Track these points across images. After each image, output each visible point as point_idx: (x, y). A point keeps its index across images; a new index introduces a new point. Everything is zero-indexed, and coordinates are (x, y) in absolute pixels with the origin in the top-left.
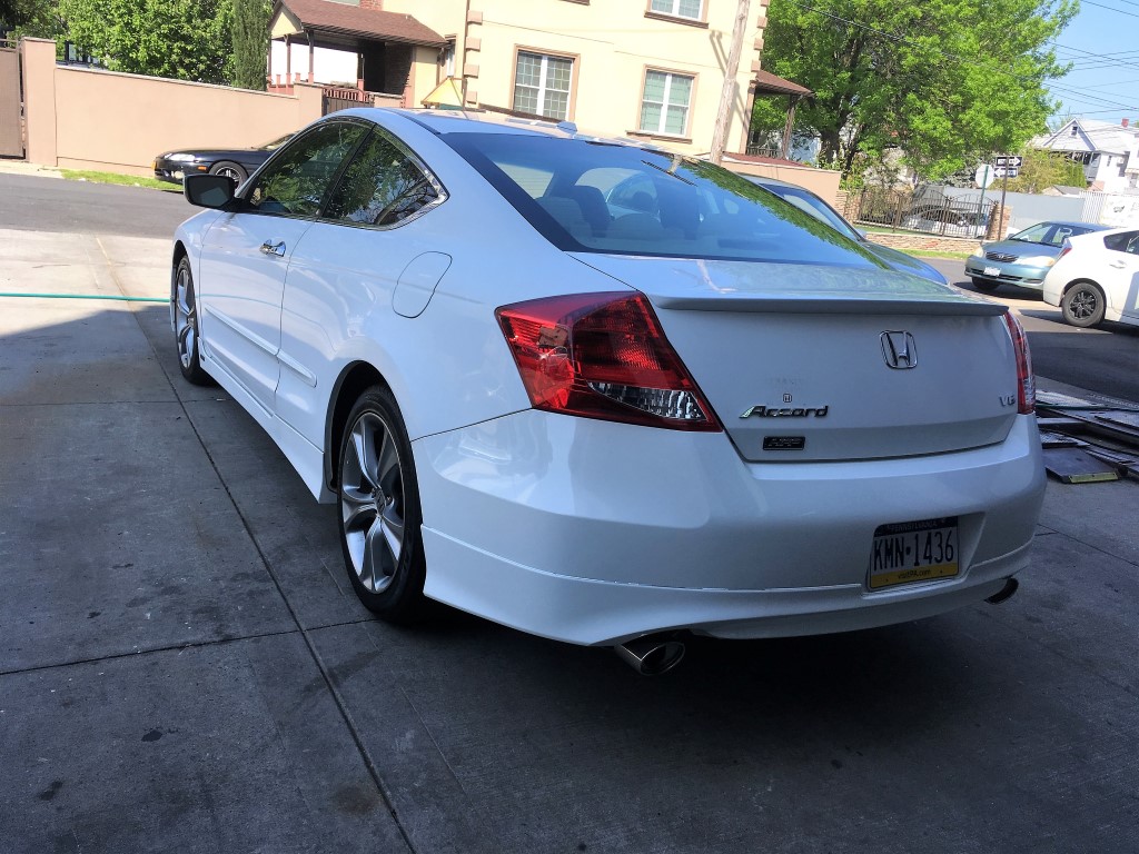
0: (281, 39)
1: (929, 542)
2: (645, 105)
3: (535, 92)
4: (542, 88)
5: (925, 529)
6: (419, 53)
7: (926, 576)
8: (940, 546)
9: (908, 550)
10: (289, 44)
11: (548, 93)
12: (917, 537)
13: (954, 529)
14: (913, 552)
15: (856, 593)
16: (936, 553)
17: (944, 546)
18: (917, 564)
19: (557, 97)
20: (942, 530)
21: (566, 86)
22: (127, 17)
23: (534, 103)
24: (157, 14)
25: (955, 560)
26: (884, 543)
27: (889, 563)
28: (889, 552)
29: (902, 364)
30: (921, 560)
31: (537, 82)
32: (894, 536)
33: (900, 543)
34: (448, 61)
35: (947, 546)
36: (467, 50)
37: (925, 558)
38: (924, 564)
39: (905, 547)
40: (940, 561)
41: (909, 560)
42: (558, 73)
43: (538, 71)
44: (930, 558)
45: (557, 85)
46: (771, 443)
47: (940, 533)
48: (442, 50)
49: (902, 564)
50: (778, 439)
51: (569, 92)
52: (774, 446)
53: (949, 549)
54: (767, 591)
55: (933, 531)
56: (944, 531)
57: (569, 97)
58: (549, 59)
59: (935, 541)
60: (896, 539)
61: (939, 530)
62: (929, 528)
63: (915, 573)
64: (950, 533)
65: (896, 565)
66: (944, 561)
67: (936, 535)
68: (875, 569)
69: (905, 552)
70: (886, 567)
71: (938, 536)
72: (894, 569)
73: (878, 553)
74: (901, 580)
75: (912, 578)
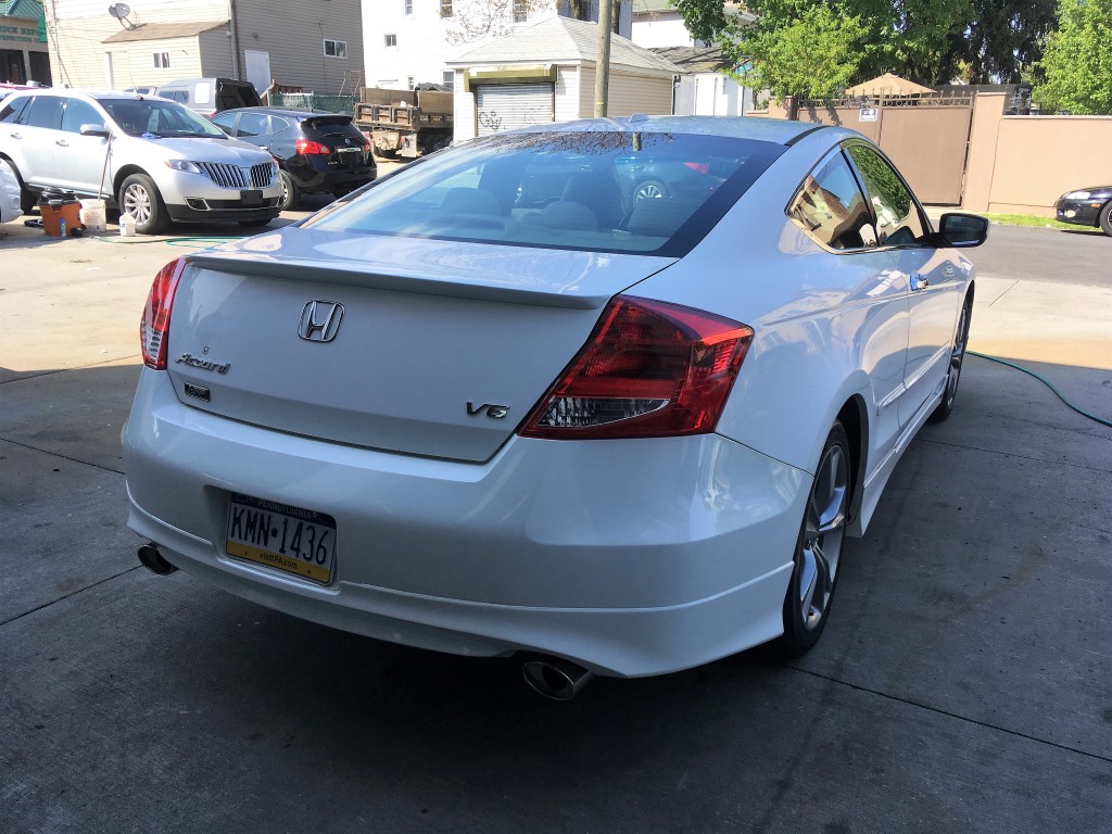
1: (299, 533)
5: (297, 517)
7: (292, 569)
8: (311, 542)
9: (275, 533)
12: (286, 522)
13: (330, 530)
14: (280, 536)
15: (212, 551)
16: (306, 549)
17: (316, 544)
18: (282, 551)
20: (317, 526)
25: (327, 565)
26: (246, 513)
27: (250, 538)
28: (251, 525)
30: (287, 549)
32: (260, 512)
33: (266, 521)
35: (320, 546)
37: (292, 548)
38: (290, 554)
39: (271, 528)
40: (309, 559)
41: (274, 545)
44: (298, 551)
46: (188, 389)
47: (313, 528)
49: (266, 544)
50: (192, 386)
52: (190, 393)
53: (321, 551)
55: (306, 523)
56: (320, 529)
59: (306, 535)
60: (262, 516)
61: (314, 525)
62: (302, 519)
63: (280, 560)
64: (327, 532)
65: (258, 543)
66: (314, 562)
67: (308, 529)
68: (233, 536)
69: (270, 533)
70: (246, 539)
71: (311, 532)
72: (255, 545)
73: (237, 521)
74: (262, 560)
75: (276, 564)
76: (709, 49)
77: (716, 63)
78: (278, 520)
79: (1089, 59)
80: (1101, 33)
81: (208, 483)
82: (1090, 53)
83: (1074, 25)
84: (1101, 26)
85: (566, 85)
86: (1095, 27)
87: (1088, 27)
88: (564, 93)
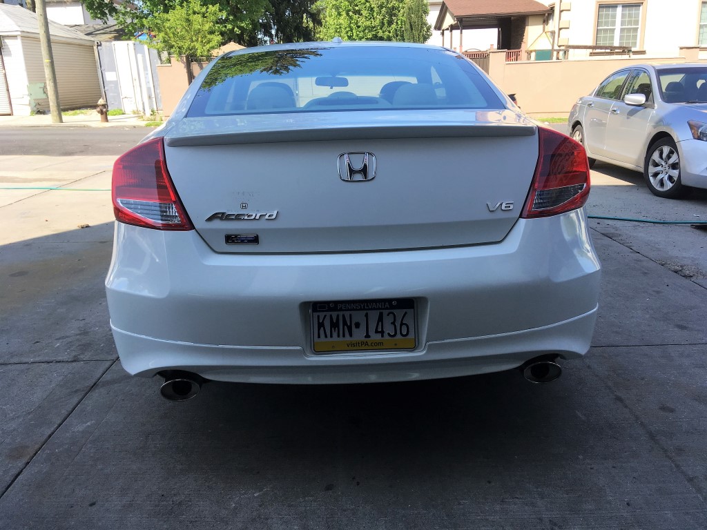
0: (447, 29)
1: (381, 319)
2: (701, 27)
3: (613, 31)
4: (618, 27)
5: (377, 309)
6: (530, 20)
7: (378, 347)
8: (393, 323)
9: (357, 325)
10: (451, 31)
11: (622, 30)
12: (367, 315)
13: (410, 311)
14: (363, 327)
15: (302, 353)
16: (389, 329)
17: (398, 324)
18: (368, 336)
19: (631, 31)
20: (396, 312)
21: (637, 22)
22: (350, 32)
23: (612, 38)
24: (366, 27)
25: (411, 336)
26: (328, 319)
27: (335, 334)
28: (334, 325)
29: (359, 177)
30: (372, 333)
31: (614, 23)
32: (341, 313)
33: (348, 319)
34: (551, 22)
35: (402, 324)
36: (561, 11)
37: (377, 332)
38: (376, 337)
39: (354, 323)
40: (394, 336)
41: (359, 335)
42: (630, 16)
43: (614, 16)
44: (382, 333)
45: (630, 23)
46: (230, 239)
47: (393, 313)
48: (546, 15)
49: (351, 335)
50: (236, 236)
51: (639, 26)
52: (233, 242)
53: (404, 327)
54: (220, 346)
55: (385, 312)
56: (399, 313)
57: (639, 30)
58: (623, 7)
59: (388, 321)
60: (343, 316)
61: (392, 311)
62: (381, 309)
63: (367, 344)
64: (406, 313)
65: (344, 336)
66: (399, 336)
67: (388, 315)
68: (319, 337)
69: (353, 327)
70: (331, 336)
71: (391, 315)
72: (341, 339)
73: (321, 325)
74: (350, 348)
75: (363, 347)
76: (105, 26)
77: (113, 35)
78: (359, 316)
79: (347, 32)
80: (351, 18)
81: (302, 301)
82: (347, 29)
83: (336, 13)
84: (351, 13)
85: (11, 49)
86: (348, 14)
87: (344, 13)
88: (9, 54)
